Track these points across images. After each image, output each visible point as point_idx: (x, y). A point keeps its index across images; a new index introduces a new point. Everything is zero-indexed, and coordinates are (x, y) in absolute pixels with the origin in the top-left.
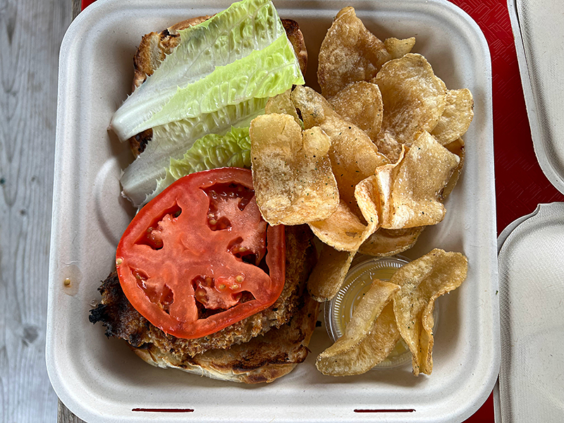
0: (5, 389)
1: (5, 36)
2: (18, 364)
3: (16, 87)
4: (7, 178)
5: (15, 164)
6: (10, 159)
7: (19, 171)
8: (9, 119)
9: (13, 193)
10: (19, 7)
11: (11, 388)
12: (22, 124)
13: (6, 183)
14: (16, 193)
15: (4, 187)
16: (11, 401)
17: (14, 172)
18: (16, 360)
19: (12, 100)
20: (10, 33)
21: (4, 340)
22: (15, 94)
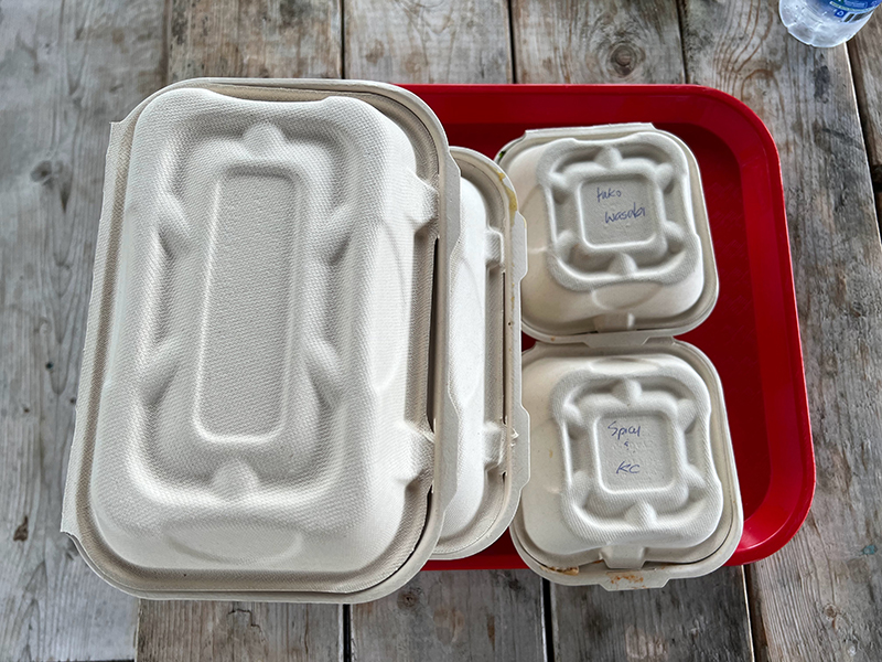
0: (42, 615)
1: (58, 203)
2: (59, 583)
3: (70, 259)
4: (56, 363)
5: (66, 346)
6: (60, 340)
7: (70, 353)
8: (60, 295)
9: (62, 379)
10: (76, 171)
11: (49, 612)
12: (76, 300)
13: (54, 368)
14: (66, 379)
15: (51, 373)
16: (48, 629)
17: (65, 355)
18: (57, 579)
19: (65, 273)
20: (65, 200)
21: (44, 554)
22: (68, 267)
